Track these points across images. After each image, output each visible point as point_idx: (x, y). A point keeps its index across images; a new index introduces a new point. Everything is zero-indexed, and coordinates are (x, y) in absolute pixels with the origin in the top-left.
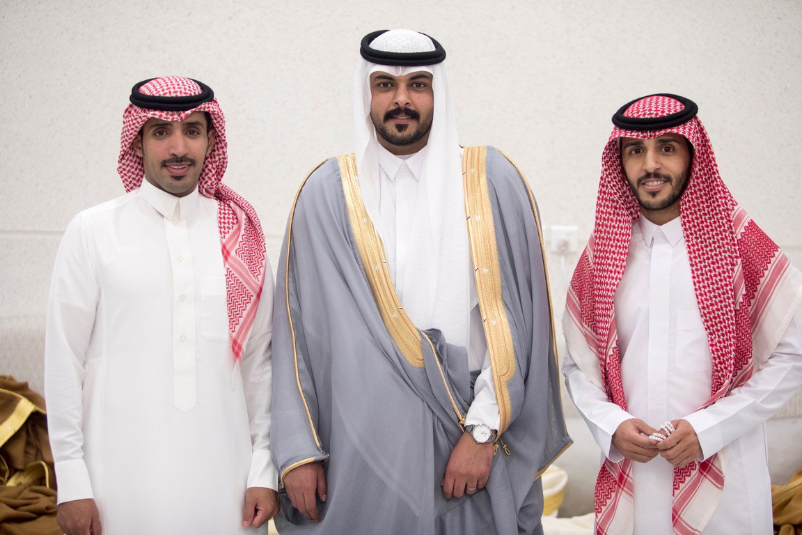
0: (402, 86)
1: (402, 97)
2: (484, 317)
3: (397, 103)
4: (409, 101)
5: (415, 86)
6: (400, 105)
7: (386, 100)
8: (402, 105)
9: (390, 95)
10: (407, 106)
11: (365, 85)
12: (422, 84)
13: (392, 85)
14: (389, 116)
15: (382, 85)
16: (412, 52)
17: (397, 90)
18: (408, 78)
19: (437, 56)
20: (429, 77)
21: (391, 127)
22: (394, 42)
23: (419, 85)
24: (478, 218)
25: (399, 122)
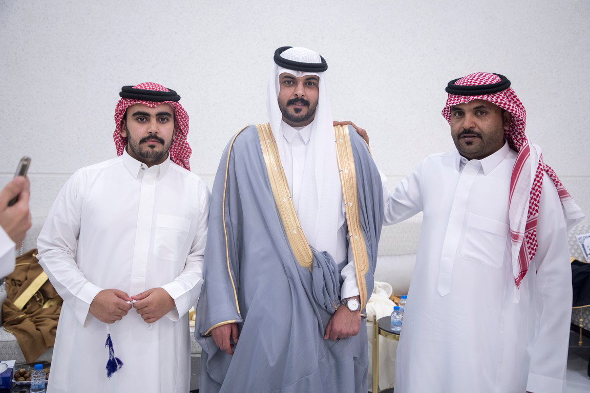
2: (350, 234)
5: (308, 84)
6: (299, 96)
11: (276, 81)
12: (312, 83)
13: (294, 83)
15: (287, 82)
17: (297, 86)
20: (318, 79)
23: (310, 84)
24: (346, 171)
25: (297, 107)
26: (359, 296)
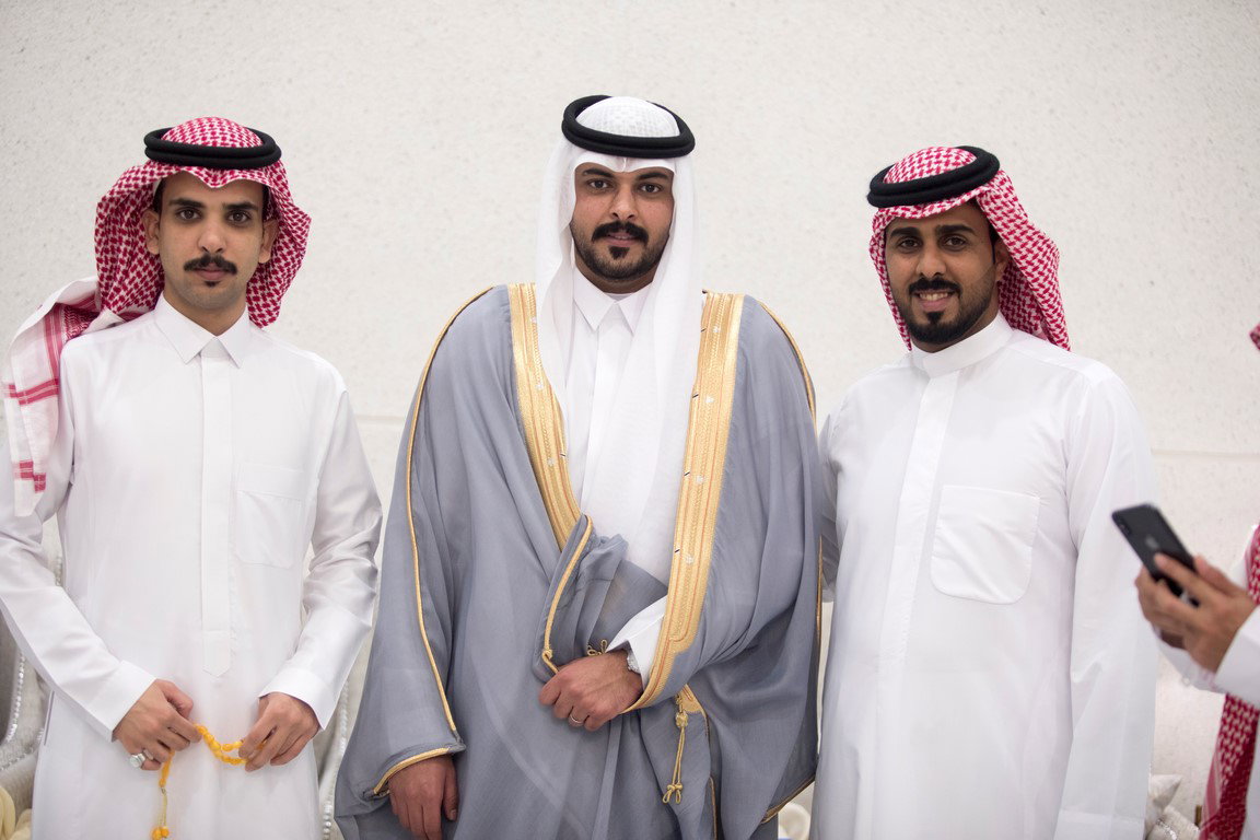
0: (625, 189)
1: (624, 206)
2: (676, 548)
3: (615, 215)
4: (635, 213)
5: (644, 189)
6: (621, 218)
7: (599, 209)
8: (623, 217)
9: (606, 200)
10: (631, 220)
11: (565, 179)
12: (656, 186)
13: (609, 185)
14: (602, 232)
15: (593, 184)
16: (644, 136)
17: (618, 193)
18: (635, 176)
19: (681, 145)
20: (668, 176)
21: (602, 250)
22: (618, 118)
23: (650, 188)
24: (709, 400)
25: (616, 243)
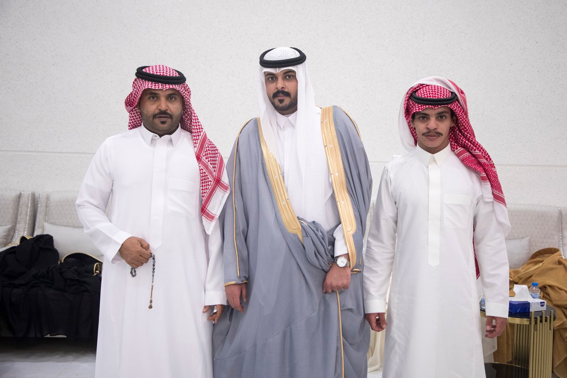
0: (280, 78)
1: (280, 84)
2: (337, 200)
4: (284, 87)
6: (279, 89)
9: (274, 84)
13: (275, 78)
15: (270, 79)
17: (278, 80)
18: (282, 73)
19: (300, 60)
20: (294, 72)
21: (276, 101)
22: (276, 55)
24: (331, 146)
25: (280, 98)
26: (348, 254)
